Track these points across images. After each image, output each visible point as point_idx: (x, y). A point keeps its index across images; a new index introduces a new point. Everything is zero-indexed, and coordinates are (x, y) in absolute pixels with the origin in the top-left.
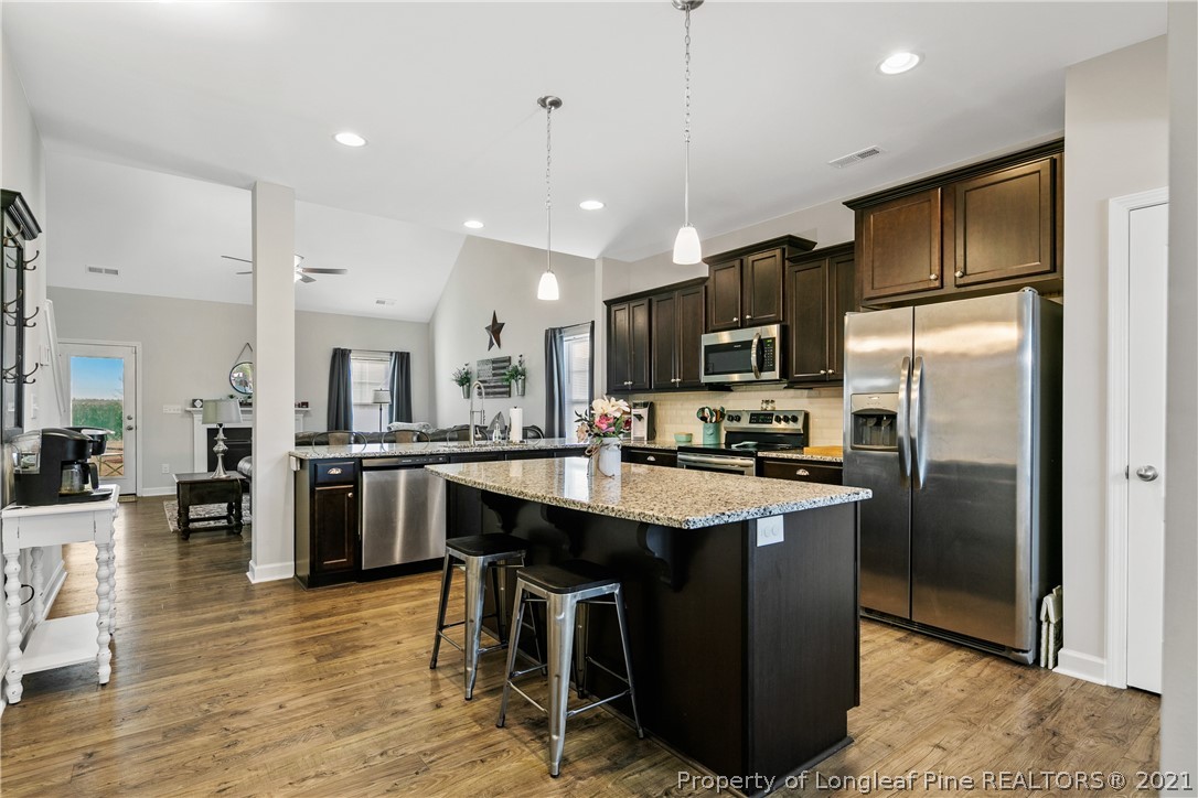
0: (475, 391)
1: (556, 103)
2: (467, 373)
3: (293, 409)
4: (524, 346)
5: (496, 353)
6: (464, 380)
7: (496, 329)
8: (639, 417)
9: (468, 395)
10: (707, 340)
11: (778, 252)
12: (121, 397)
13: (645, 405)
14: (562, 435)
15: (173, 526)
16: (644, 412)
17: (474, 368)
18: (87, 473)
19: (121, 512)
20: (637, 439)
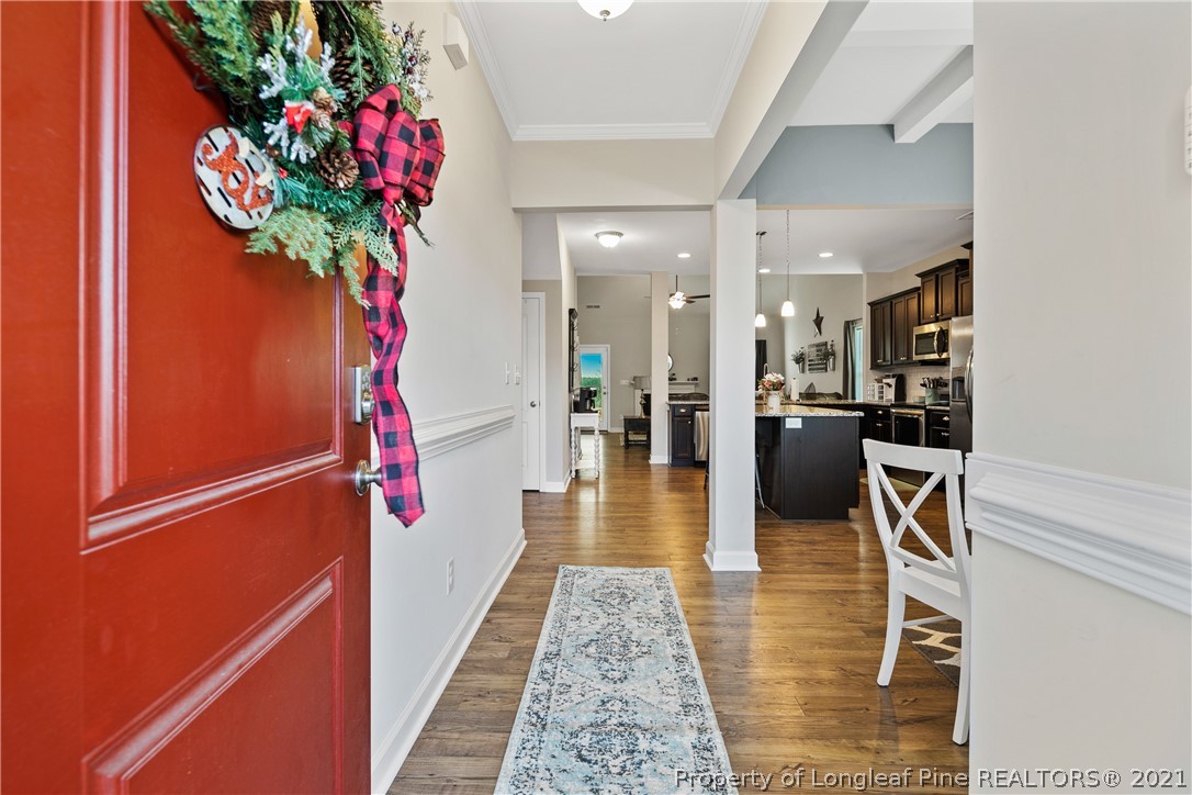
0: (807, 368)
1: (763, 233)
2: (802, 354)
3: (667, 382)
4: (833, 334)
5: (820, 339)
6: (799, 359)
7: (818, 321)
8: (890, 386)
9: (803, 371)
10: (917, 331)
11: (953, 270)
12: (601, 376)
13: (894, 376)
14: (854, 398)
15: (622, 444)
16: (892, 381)
17: (806, 350)
18: (592, 402)
19: (601, 437)
20: (887, 401)
